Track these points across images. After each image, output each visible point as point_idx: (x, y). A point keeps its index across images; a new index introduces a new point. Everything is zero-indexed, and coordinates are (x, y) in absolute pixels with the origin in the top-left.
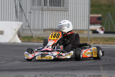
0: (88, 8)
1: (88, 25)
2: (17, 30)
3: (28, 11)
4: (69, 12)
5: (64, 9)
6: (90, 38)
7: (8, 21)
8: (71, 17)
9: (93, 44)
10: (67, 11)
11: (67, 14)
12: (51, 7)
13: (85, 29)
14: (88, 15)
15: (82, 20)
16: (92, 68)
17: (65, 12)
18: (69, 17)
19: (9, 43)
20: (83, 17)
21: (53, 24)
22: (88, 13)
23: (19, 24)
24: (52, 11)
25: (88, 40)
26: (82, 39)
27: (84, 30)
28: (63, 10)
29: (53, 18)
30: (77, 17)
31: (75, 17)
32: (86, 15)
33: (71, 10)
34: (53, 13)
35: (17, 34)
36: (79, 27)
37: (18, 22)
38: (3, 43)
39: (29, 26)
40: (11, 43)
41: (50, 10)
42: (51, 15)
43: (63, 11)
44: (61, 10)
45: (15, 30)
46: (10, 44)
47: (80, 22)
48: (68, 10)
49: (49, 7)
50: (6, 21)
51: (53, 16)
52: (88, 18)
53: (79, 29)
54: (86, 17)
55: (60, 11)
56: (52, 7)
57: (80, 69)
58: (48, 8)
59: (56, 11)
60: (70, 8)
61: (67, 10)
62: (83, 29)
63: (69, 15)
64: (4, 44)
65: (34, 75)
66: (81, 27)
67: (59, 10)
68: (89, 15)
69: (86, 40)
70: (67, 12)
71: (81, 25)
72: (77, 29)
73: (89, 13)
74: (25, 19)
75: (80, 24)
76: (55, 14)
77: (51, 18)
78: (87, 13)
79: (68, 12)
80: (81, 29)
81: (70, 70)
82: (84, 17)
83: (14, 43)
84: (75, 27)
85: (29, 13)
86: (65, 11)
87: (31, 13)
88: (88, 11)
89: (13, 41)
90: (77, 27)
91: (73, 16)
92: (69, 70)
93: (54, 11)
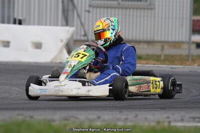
0: (189, 4)
1: (188, 33)
2: (65, 41)
3: (83, 9)
4: (157, 11)
5: (147, 5)
6: (192, 56)
7: (50, 25)
8: (160, 19)
9: (198, 66)
10: (151, 9)
11: (153, 15)
12: (124, 3)
13: (184, 40)
14: (188, 16)
15: (178, 25)
16: (196, 106)
17: (150, 11)
18: (156, 19)
19: (52, 62)
20: (181, 20)
21: (127, 32)
22: (188, 12)
23: (68, 31)
24: (126, 8)
25: (188, 60)
26: (178, 58)
27: (182, 42)
28: (146, 7)
29: (127, 20)
30: (170, 20)
31: (167, 19)
32: (186, 16)
33: (159, 8)
34: (128, 13)
35: (65, 47)
36: (174, 36)
37: (67, 28)
38: (41, 63)
39: (85, 35)
40: (56, 63)
41: (123, 8)
42: (124, 17)
43: (144, 9)
44: (142, 7)
45: (62, 41)
46: (52, 65)
47: (174, 29)
48: (154, 8)
49: (121, 2)
50: (46, 25)
51: (128, 17)
52: (188, 20)
53: (174, 40)
54: (186, 19)
55: (141, 9)
56: (127, 3)
57: (176, 108)
58: (119, 4)
59: (134, 9)
60: (157, 4)
61: (152, 7)
62: (180, 39)
63: (156, 15)
64: (43, 65)
65: (95, 116)
66: (177, 37)
67: (139, 6)
68: (190, 16)
69: (185, 60)
70: (153, 11)
71: (177, 33)
72: (170, 39)
73: (190, 12)
74: (79, 23)
75: (175, 30)
76: (131, 13)
77: (124, 20)
78: (186, 12)
79: (155, 11)
80: (177, 40)
81: (159, 109)
82: (183, 19)
83: (61, 63)
84: (167, 36)
85: (87, 13)
86: (148, 9)
87: (89, 12)
88: (189, 8)
89: (58, 61)
90: (170, 36)
91: (162, 18)
92: (155, 108)
93: (130, 8)
